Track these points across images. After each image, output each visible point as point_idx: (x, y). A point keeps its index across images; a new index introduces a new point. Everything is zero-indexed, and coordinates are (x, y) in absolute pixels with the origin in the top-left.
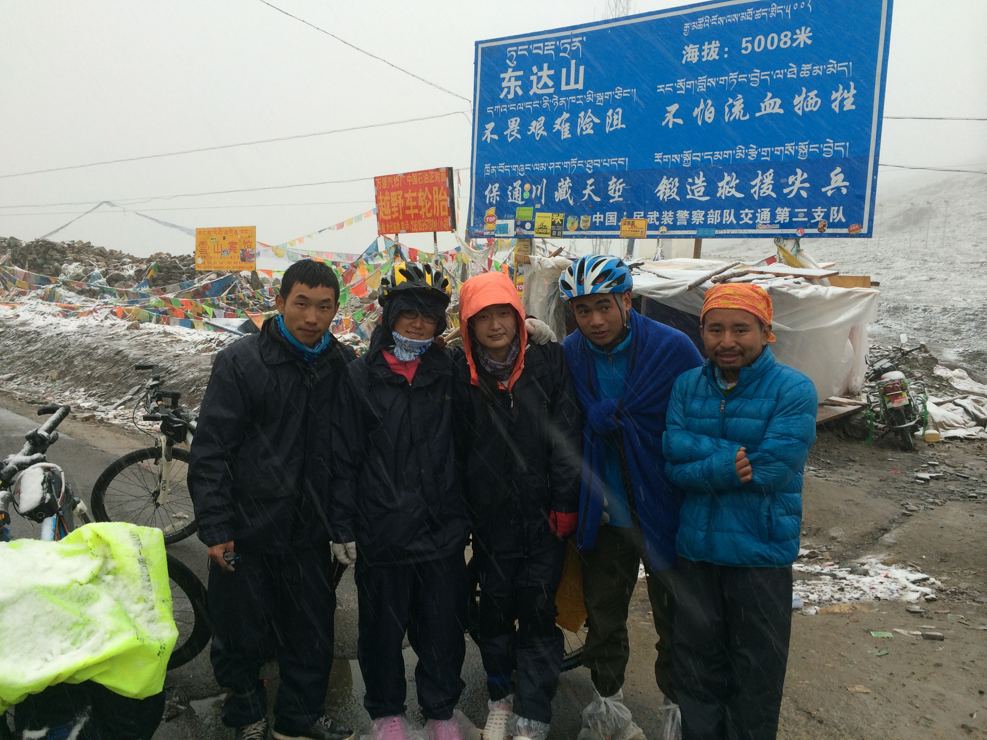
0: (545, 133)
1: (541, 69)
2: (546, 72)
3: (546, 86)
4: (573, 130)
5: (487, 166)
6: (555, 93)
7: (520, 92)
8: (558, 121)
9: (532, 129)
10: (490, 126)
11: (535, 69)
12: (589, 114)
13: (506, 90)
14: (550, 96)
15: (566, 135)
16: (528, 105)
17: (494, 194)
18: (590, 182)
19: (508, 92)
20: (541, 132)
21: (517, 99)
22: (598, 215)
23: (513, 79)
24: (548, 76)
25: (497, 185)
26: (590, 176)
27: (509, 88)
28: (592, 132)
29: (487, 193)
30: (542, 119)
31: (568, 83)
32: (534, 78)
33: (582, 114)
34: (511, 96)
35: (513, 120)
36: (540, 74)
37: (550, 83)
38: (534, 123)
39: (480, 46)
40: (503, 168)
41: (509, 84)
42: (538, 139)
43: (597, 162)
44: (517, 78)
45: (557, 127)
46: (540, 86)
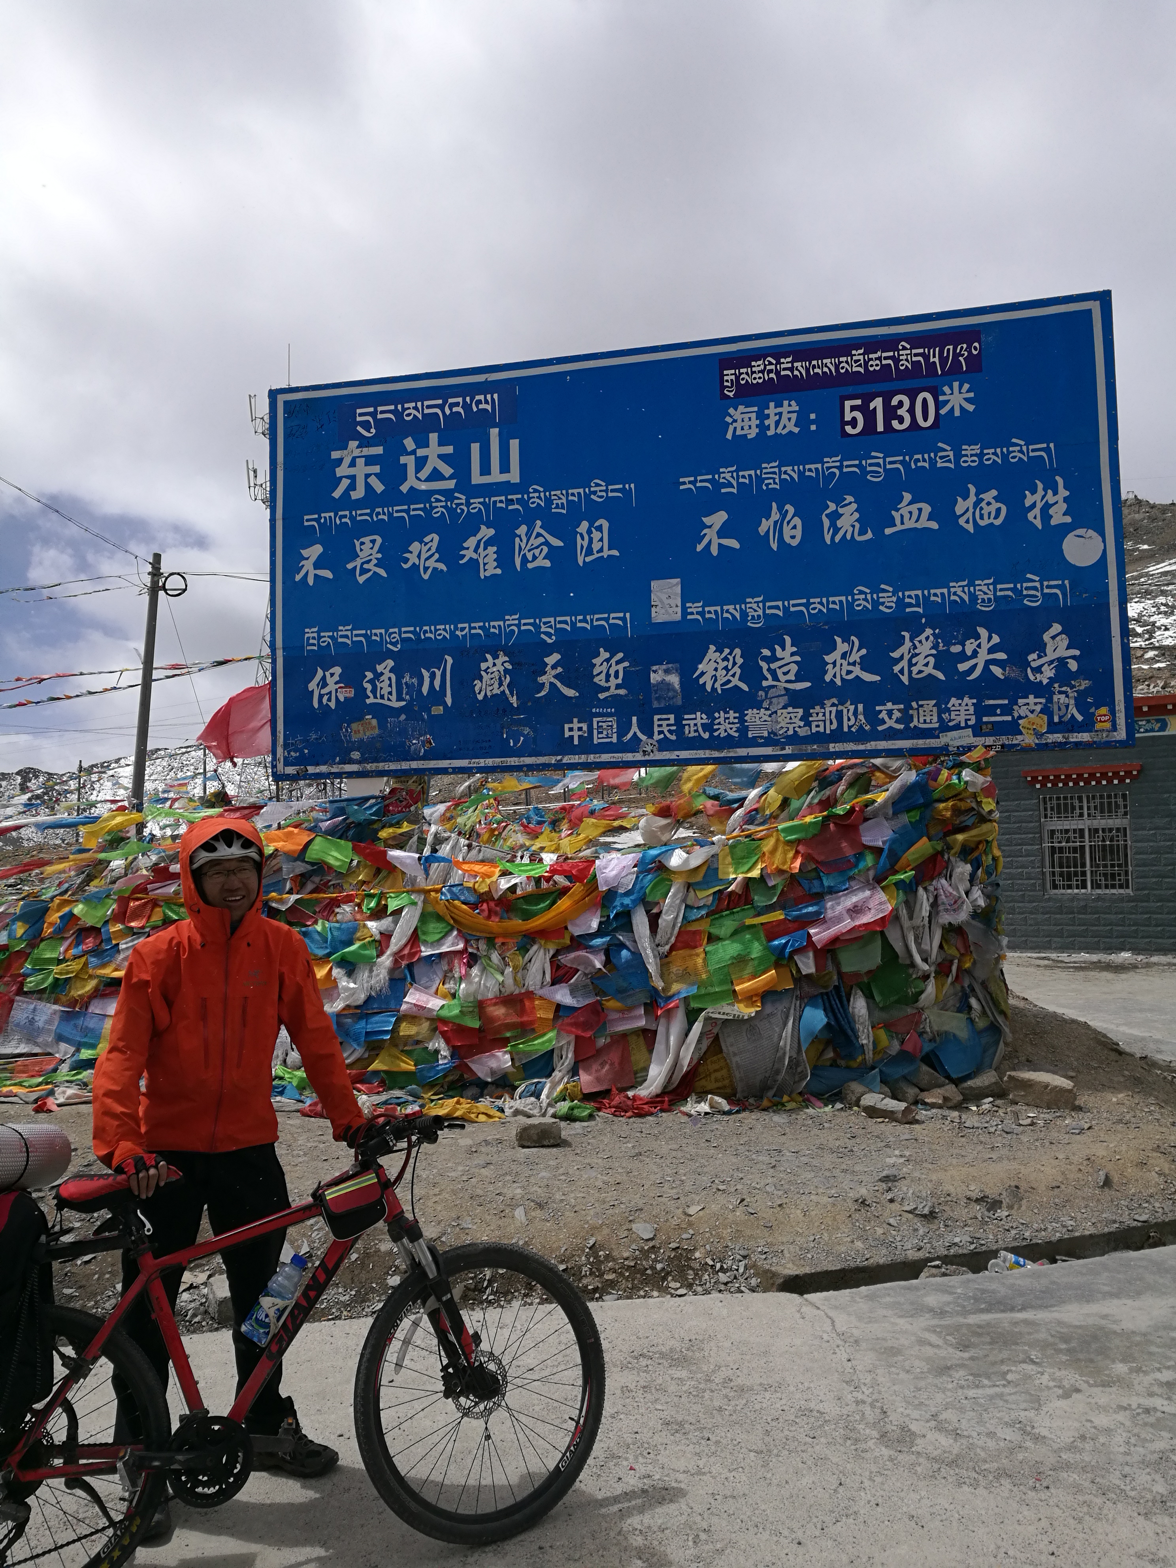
0: (442, 567)
1: (423, 443)
2: (434, 449)
3: (436, 475)
4: (504, 559)
5: (311, 633)
6: (457, 489)
7: (379, 487)
8: (471, 542)
9: (413, 559)
10: (315, 551)
11: (409, 443)
12: (538, 529)
13: (345, 483)
14: (448, 494)
15: (490, 567)
16: (399, 512)
17: (331, 687)
18: (553, 659)
19: (352, 487)
20: (431, 563)
21: (371, 499)
22: (576, 725)
23: (360, 462)
24: (441, 457)
25: (337, 670)
26: (549, 650)
27: (353, 478)
28: (547, 564)
29: (312, 686)
30: (433, 539)
31: (485, 470)
32: (409, 461)
33: (522, 530)
34: (358, 494)
35: (366, 540)
36: (421, 452)
37: (447, 471)
38: (415, 547)
39: (281, 399)
40: (348, 635)
41: (351, 471)
42: (426, 577)
43: (564, 622)
44: (370, 460)
45: (469, 554)
46: (423, 474)
